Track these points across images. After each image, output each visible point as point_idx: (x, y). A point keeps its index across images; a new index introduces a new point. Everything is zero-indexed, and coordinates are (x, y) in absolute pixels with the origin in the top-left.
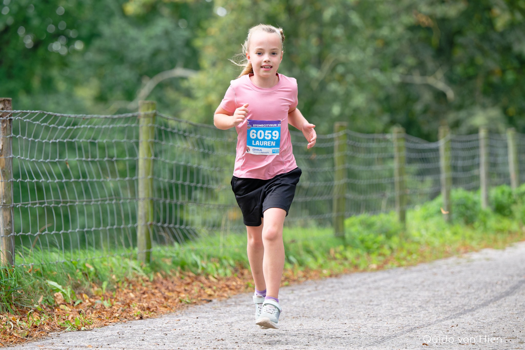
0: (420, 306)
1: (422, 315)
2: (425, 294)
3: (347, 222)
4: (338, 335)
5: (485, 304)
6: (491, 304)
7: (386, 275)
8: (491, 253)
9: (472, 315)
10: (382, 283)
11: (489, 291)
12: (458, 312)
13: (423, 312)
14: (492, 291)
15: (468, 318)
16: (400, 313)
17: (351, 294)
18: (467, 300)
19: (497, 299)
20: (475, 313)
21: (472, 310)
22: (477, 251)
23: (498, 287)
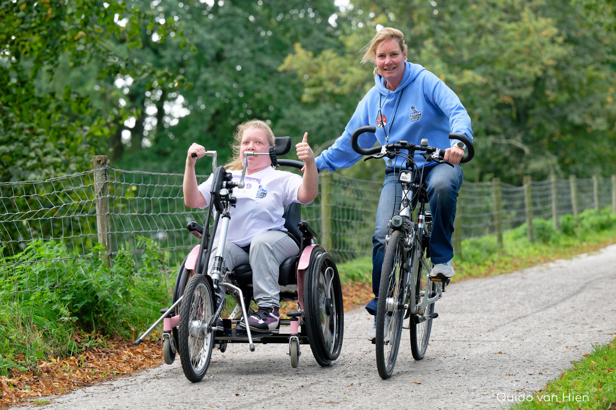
0: (519, 303)
1: (521, 309)
2: (521, 294)
3: (463, 243)
4: (465, 325)
5: (563, 300)
6: (568, 300)
7: (492, 280)
8: (563, 262)
9: (556, 308)
10: (490, 286)
11: (565, 290)
12: (545, 306)
13: (521, 307)
14: (567, 291)
15: (552, 310)
16: (505, 308)
17: (471, 295)
18: (550, 298)
19: (571, 296)
20: (557, 306)
21: (555, 304)
22: (553, 261)
23: (571, 287)
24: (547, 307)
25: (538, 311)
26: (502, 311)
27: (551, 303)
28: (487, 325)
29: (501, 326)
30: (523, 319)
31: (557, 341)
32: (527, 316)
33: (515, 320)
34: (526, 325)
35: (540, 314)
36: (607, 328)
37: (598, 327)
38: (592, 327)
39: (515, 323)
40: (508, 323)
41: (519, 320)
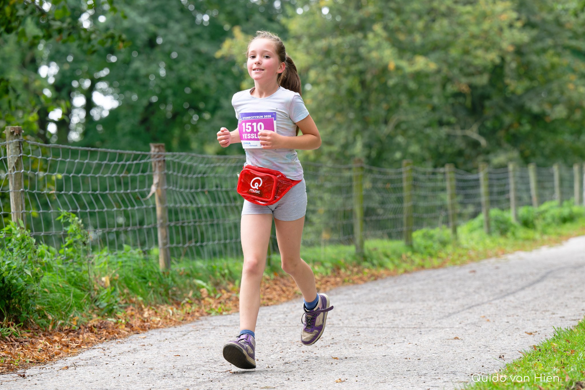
0: (474, 292)
1: (476, 297)
7: (446, 271)
10: (444, 277)
13: (477, 295)
16: (460, 296)
24: (505, 296)
25: (495, 299)
26: (456, 299)
27: (509, 292)
28: (439, 312)
29: (454, 313)
30: (479, 307)
31: (516, 327)
32: (483, 303)
33: (470, 308)
34: (482, 312)
35: (497, 301)
36: (570, 314)
37: (560, 314)
38: (553, 314)
39: (470, 311)
40: (463, 310)
41: (475, 308)
